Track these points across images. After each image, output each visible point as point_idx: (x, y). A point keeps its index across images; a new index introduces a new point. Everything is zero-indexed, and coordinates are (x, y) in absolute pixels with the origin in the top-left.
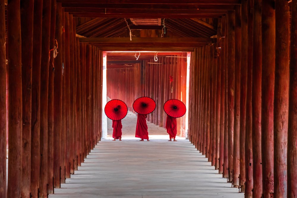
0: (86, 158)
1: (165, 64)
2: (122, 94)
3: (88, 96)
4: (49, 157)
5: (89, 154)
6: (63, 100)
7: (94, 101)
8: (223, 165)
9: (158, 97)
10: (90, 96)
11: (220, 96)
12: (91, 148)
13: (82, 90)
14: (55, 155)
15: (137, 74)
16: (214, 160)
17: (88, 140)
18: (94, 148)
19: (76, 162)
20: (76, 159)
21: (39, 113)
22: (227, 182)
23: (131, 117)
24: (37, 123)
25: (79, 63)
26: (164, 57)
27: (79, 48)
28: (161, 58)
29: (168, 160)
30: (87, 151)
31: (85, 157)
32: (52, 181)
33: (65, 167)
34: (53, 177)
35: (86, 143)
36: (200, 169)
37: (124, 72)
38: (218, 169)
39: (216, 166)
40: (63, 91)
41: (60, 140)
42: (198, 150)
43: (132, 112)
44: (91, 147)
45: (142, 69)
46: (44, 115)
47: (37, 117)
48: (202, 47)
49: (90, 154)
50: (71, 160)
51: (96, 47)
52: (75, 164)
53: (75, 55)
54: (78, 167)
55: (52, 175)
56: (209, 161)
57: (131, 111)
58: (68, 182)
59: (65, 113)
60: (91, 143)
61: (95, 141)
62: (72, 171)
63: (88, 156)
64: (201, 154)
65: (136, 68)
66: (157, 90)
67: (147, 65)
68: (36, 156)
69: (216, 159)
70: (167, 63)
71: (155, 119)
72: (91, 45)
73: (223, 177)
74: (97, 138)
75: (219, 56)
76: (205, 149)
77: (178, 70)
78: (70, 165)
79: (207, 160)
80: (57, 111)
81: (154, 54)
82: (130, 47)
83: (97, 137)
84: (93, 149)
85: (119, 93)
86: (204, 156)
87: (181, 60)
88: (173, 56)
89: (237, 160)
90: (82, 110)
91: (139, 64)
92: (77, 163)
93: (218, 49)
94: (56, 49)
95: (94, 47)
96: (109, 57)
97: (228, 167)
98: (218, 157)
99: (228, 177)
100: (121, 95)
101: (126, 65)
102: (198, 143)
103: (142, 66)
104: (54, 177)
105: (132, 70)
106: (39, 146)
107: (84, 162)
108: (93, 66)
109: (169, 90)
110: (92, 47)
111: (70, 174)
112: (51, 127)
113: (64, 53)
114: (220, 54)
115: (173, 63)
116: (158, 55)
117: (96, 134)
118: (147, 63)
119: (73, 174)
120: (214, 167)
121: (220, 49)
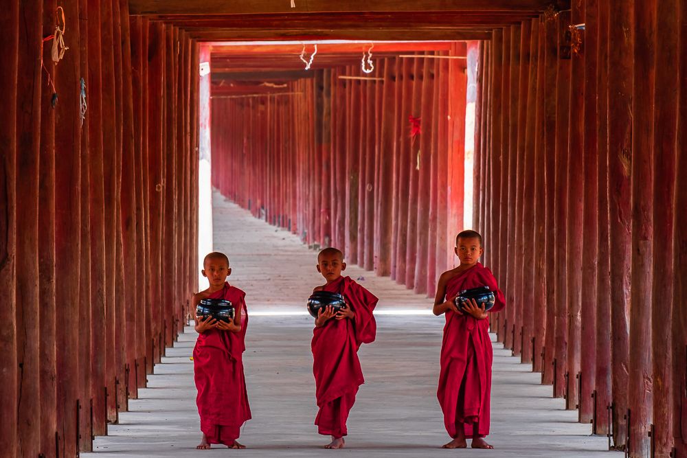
0: (152, 373)
1: (394, 80)
2: (255, 174)
3: (155, 181)
4: (43, 373)
5: (160, 362)
6: (84, 193)
7: (175, 197)
8: (595, 395)
9: (372, 182)
10: (162, 183)
11: (582, 178)
12: (165, 343)
13: (137, 164)
14: (62, 364)
15: (303, 113)
16: (563, 379)
17: (155, 317)
18: (174, 343)
19: (122, 385)
20: (122, 375)
21: (15, 236)
22: (608, 449)
23: (285, 246)
24: (7, 266)
25: (130, 79)
26: (392, 60)
27: (129, 32)
28: (382, 62)
29: (414, 379)
30: (157, 350)
31: (149, 371)
32: (52, 445)
33: (91, 400)
34: (57, 433)
35: (153, 326)
36: (517, 408)
37: (261, 107)
38: (577, 407)
39: (568, 398)
40: (84, 167)
41: (77, 318)
42: (505, 347)
43: (287, 229)
44: (168, 338)
45: (320, 96)
46: (27, 242)
47: (6, 245)
48: (520, 23)
49: (163, 360)
50: (109, 379)
51: (180, 29)
52: (119, 392)
53: (116, 56)
54: (130, 401)
55: (54, 427)
56: (544, 382)
57: (283, 226)
58: (101, 449)
59: (89, 236)
60: (165, 327)
61: (178, 320)
62: (111, 415)
63: (157, 368)
64: (518, 359)
65: (302, 94)
66: (367, 160)
67: (335, 84)
68: (4, 370)
69: (569, 375)
70: (401, 77)
71: (362, 253)
72: (165, 23)
73: (595, 432)
74: (185, 312)
75: (579, 51)
76: (531, 344)
77: (437, 97)
78: (106, 395)
79: (540, 381)
80: (67, 229)
81: (361, 48)
82: (286, 26)
83: (183, 310)
84: (172, 346)
85: (247, 172)
86: (529, 367)
87: (446, 67)
88: (422, 53)
89: (642, 379)
90: (139, 224)
91: (308, 81)
92: (127, 388)
93: (576, 28)
94: (61, 37)
95: (172, 28)
96: (215, 60)
97: (611, 401)
98: (577, 368)
99: (611, 433)
100: (252, 177)
101: (267, 84)
102: (505, 326)
103: (321, 88)
104: (60, 434)
105: (287, 101)
106: (15, 337)
107: (146, 387)
108: (169, 87)
109: (407, 162)
110: (168, 28)
111: (107, 421)
112: (49, 280)
113: (86, 48)
114: (581, 47)
115: (421, 77)
116: (375, 50)
117: (180, 299)
118: (335, 76)
119: (116, 422)
120: (562, 401)
121: (581, 31)
